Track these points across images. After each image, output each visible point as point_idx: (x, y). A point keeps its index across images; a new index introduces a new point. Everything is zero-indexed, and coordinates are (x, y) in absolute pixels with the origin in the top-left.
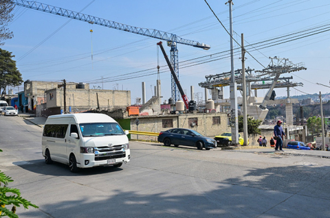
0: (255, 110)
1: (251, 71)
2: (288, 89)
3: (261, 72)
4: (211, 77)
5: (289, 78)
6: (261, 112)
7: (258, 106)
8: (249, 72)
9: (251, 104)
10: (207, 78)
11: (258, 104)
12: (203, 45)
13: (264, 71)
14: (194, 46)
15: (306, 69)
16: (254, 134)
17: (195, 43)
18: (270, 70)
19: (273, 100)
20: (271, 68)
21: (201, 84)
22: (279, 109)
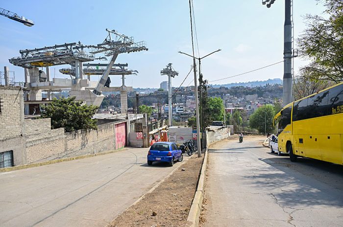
0: (88, 96)
1: (82, 47)
2: (123, 76)
3: (96, 47)
4: (28, 52)
5: (124, 65)
6: (95, 98)
7: (92, 91)
8: (80, 49)
9: (83, 89)
10: (22, 53)
11: (92, 89)
12: (24, 19)
13: (99, 46)
14: (11, 18)
15: (147, 50)
16: (86, 129)
17: (11, 15)
18: (107, 46)
19: (108, 86)
20: (108, 43)
21: (13, 60)
22: (110, 99)
